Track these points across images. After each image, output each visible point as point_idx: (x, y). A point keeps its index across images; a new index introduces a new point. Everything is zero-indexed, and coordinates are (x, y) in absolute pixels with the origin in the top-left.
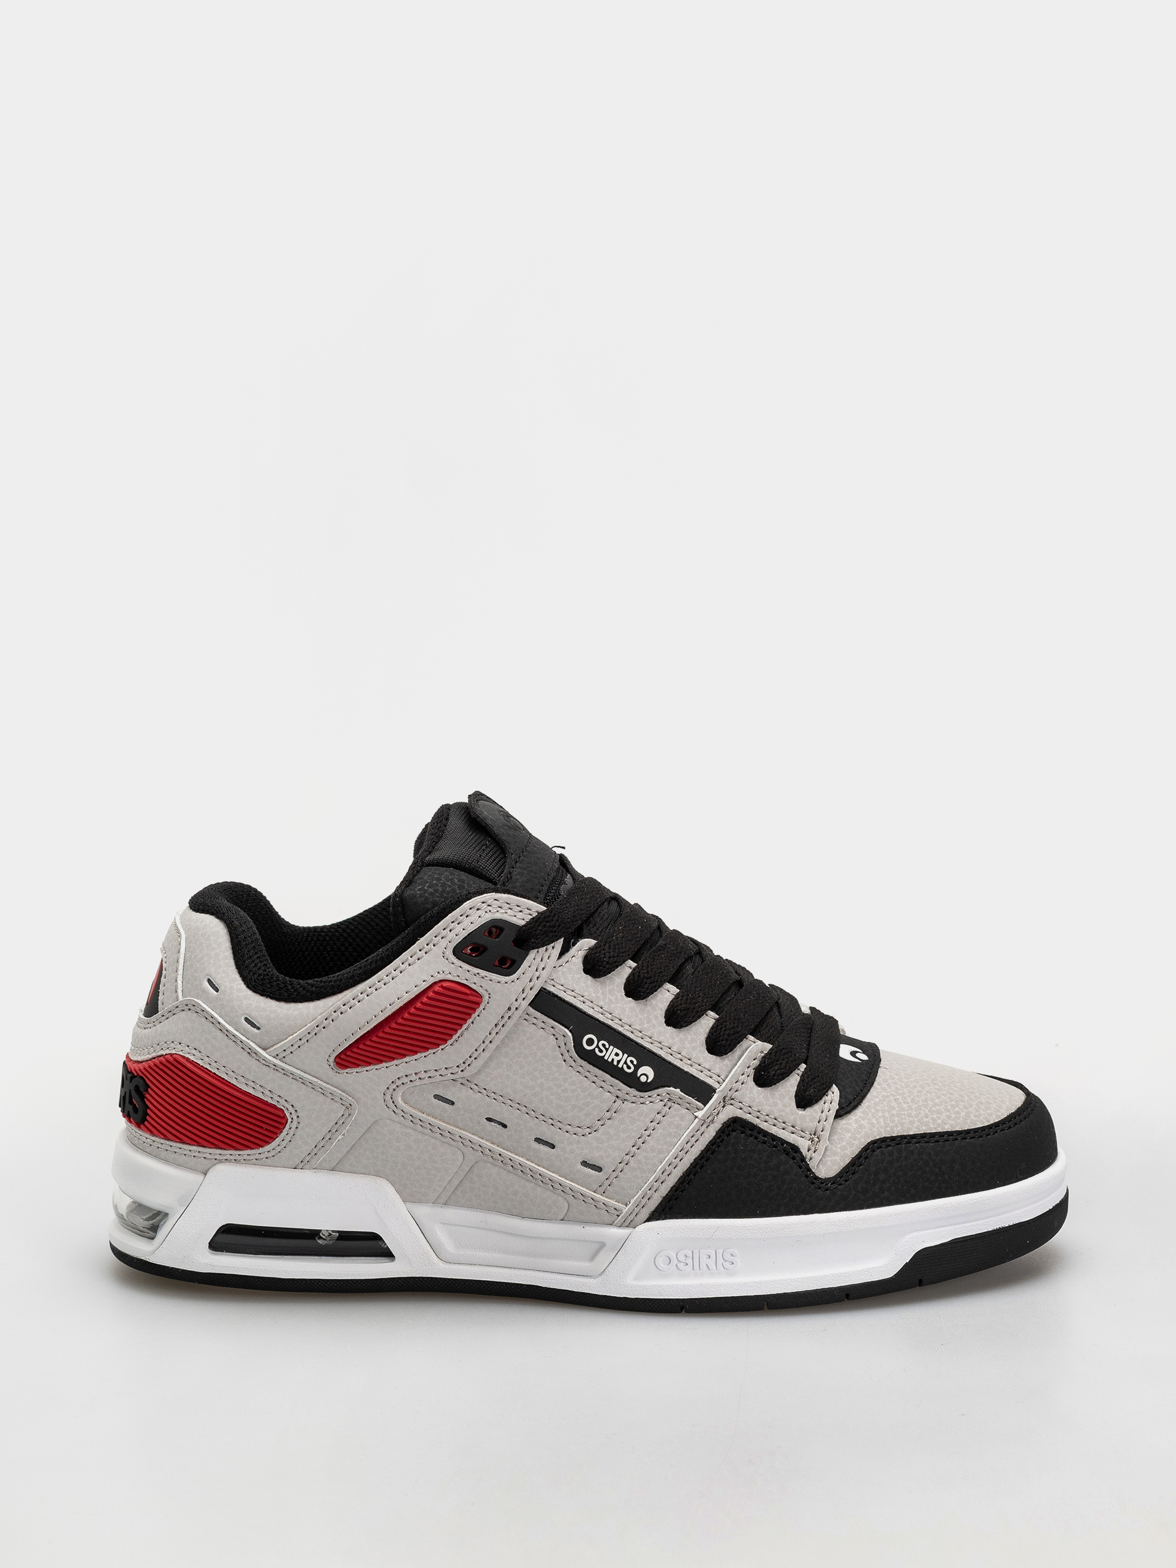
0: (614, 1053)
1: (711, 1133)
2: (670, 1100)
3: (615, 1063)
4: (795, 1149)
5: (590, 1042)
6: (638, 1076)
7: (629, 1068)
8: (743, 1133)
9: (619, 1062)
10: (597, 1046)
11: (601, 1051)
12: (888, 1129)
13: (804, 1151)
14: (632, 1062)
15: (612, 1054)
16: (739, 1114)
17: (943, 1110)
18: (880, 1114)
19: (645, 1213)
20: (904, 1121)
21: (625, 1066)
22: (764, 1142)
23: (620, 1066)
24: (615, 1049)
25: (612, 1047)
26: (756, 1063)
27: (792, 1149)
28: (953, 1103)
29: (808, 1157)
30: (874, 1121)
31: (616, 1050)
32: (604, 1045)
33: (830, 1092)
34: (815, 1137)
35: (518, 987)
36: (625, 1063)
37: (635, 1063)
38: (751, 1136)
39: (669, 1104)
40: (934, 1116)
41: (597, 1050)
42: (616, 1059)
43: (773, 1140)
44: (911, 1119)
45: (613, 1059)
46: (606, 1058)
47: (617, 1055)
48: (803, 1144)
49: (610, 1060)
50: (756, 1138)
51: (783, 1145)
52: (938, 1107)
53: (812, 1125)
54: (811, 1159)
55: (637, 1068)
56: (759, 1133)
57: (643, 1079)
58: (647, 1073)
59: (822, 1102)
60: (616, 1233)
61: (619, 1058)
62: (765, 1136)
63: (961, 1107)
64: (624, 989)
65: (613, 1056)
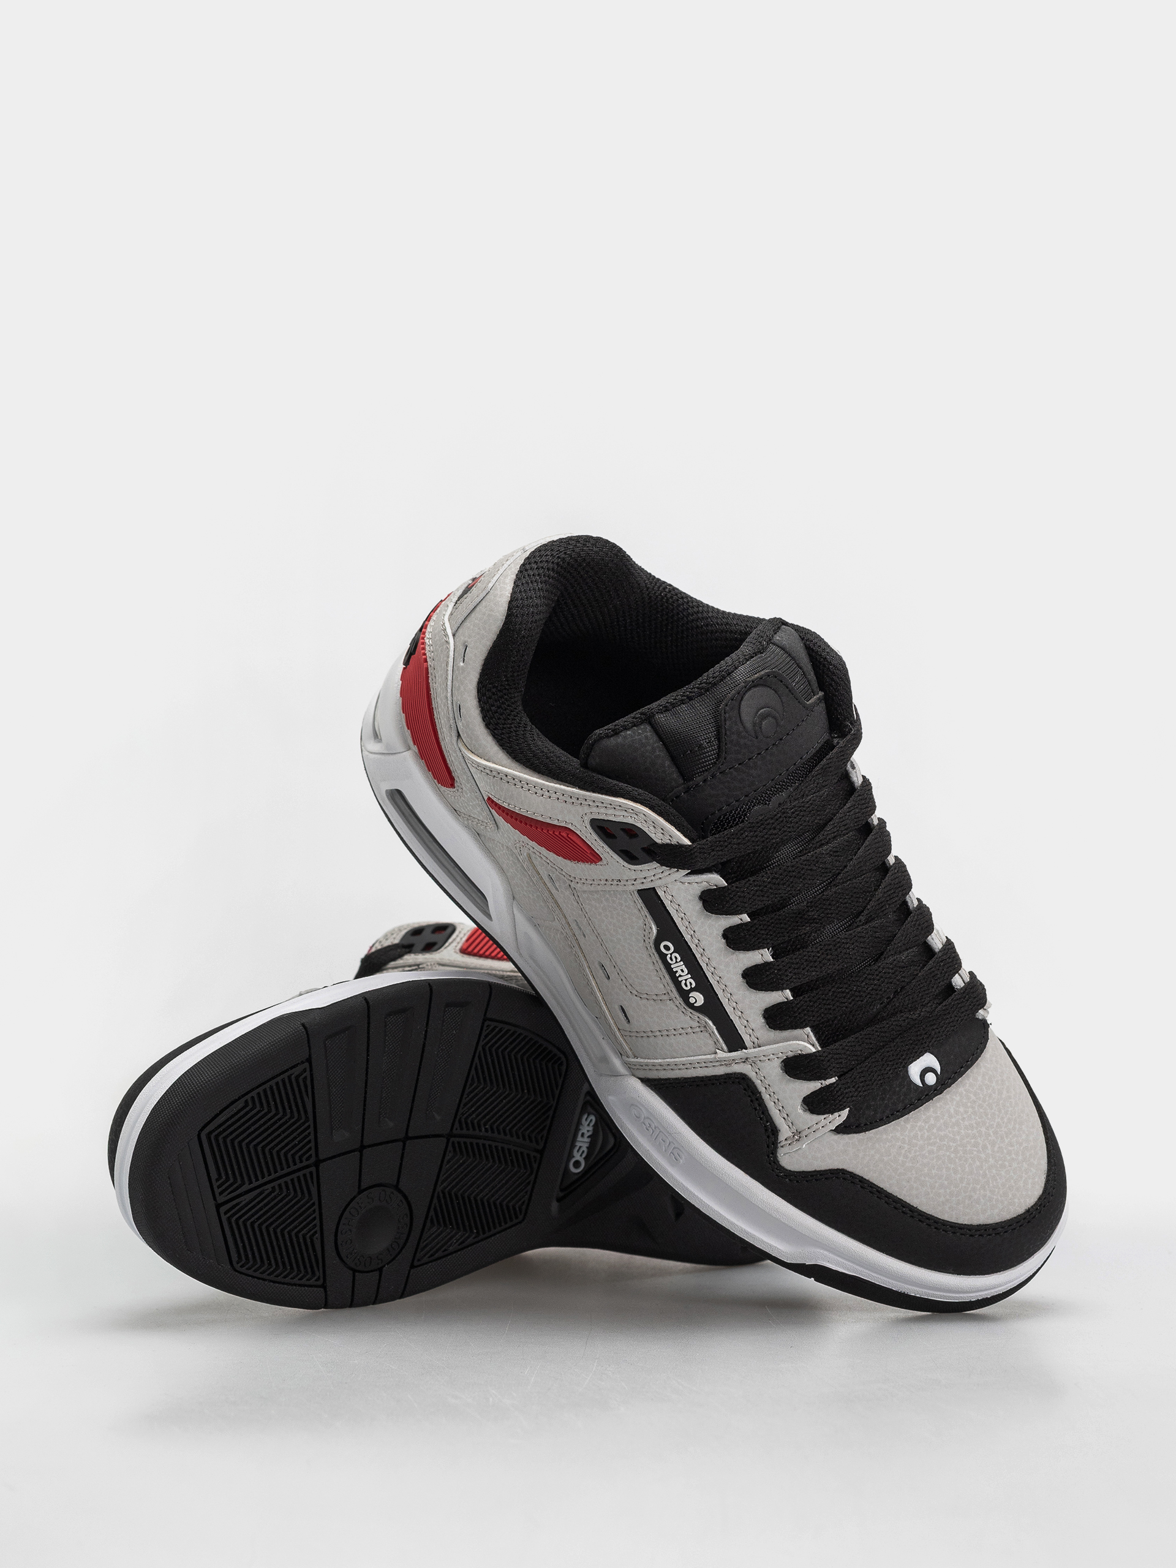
1: (721, 1071)
2: (705, 1027)
3: (677, 975)
4: (774, 1131)
5: (667, 948)
6: (690, 995)
7: (686, 985)
8: (745, 1089)
9: (680, 976)
10: (671, 954)
11: (671, 959)
12: (866, 1169)
13: (782, 1137)
14: (691, 984)
15: (680, 968)
16: (752, 1075)
17: (928, 1184)
18: (872, 1152)
19: (642, 1076)
20: (886, 1170)
21: (684, 981)
22: (756, 1109)
23: (680, 979)
24: (684, 965)
25: (682, 963)
26: (790, 1054)
27: (772, 1130)
28: (946, 1183)
29: (782, 1144)
30: (861, 1155)
31: (684, 967)
32: (676, 957)
33: (836, 1114)
34: (798, 1136)
36: (686, 980)
37: (694, 985)
38: (749, 1096)
39: (702, 1029)
40: (915, 1185)
41: (669, 956)
42: (680, 973)
43: (763, 1113)
44: (894, 1174)
45: (677, 971)
46: (672, 966)
47: (682, 971)
48: (785, 1132)
49: (674, 970)
50: (752, 1101)
51: (767, 1122)
52: (927, 1179)
53: (801, 1126)
54: (782, 1147)
55: (692, 990)
56: (757, 1099)
57: (692, 1000)
58: (698, 999)
59: (823, 1116)
61: (682, 974)
62: (759, 1105)
63: (948, 1191)
64: (724, 931)
65: (679, 969)
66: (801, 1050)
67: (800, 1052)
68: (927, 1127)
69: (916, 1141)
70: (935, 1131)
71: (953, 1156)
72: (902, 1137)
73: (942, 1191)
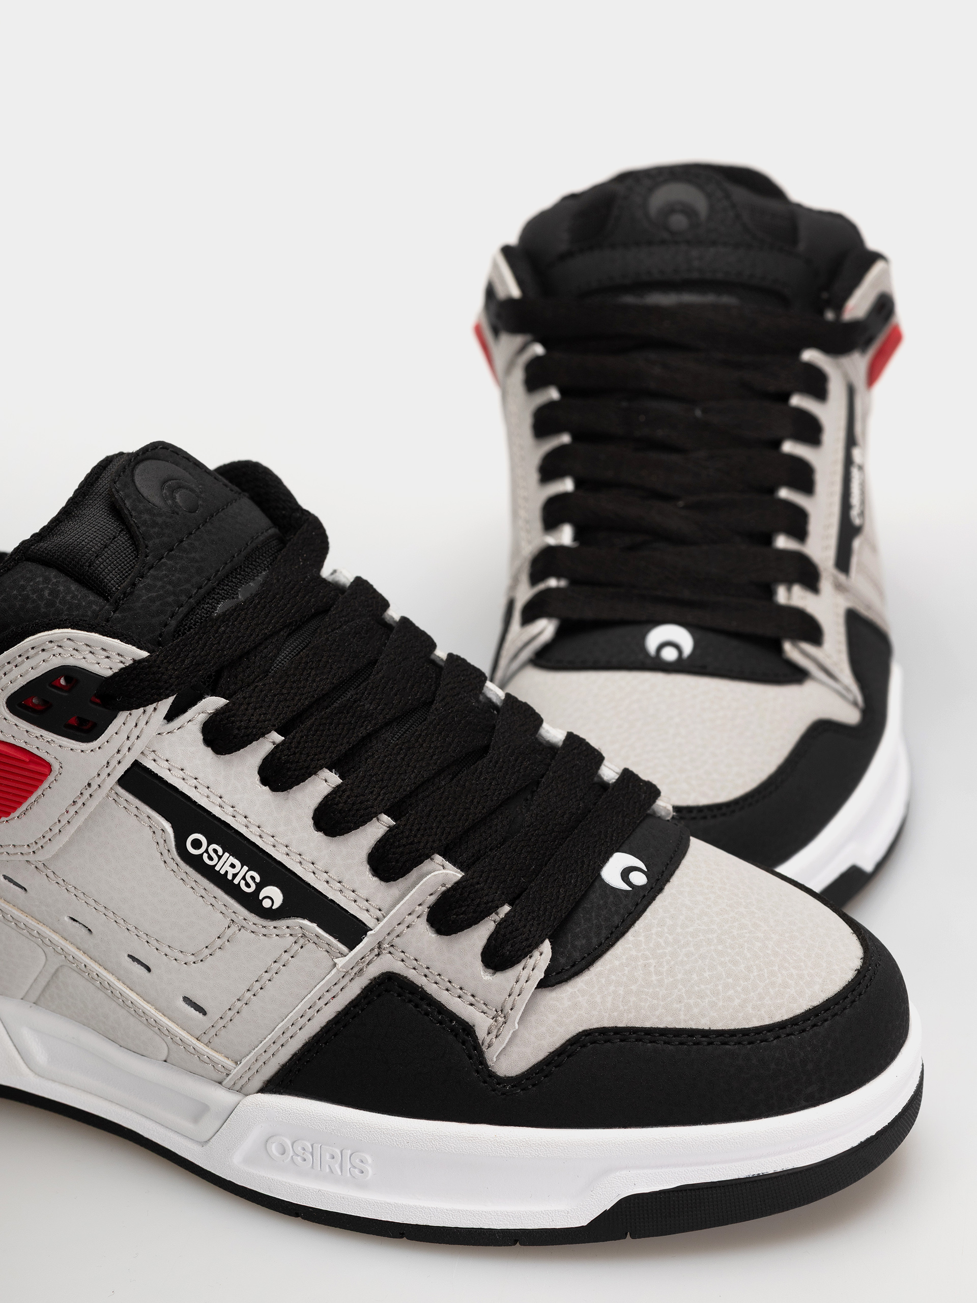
0: (228, 863)
1: (354, 990)
2: (304, 936)
3: (230, 877)
4: (466, 1030)
5: (197, 844)
6: (260, 898)
7: (248, 885)
8: (399, 995)
9: (235, 876)
10: (207, 851)
11: (211, 858)
12: (616, 1014)
13: (481, 1033)
14: (253, 878)
15: (227, 864)
16: (398, 967)
17: (708, 992)
18: (612, 988)
19: (258, 1082)
20: (643, 1004)
21: (243, 882)
22: (427, 1014)
23: (236, 881)
24: (231, 857)
25: (227, 855)
26: (432, 900)
27: (464, 1030)
28: (730, 980)
29: (486, 1044)
30: (598, 999)
31: (232, 860)
32: (215, 851)
33: (536, 953)
34: (501, 1014)
35: (100, 758)
36: (244, 878)
37: (258, 879)
38: (410, 1001)
39: (301, 941)
40: (692, 1001)
41: (205, 856)
42: (231, 872)
43: (439, 1013)
44: (655, 1002)
45: (227, 872)
46: (217, 868)
47: (233, 866)
48: (481, 1023)
49: (222, 872)
50: (416, 1006)
51: (451, 1021)
52: (703, 987)
53: (498, 998)
54: (489, 1046)
55: (260, 887)
56: (422, 999)
57: (267, 904)
58: (273, 896)
59: (520, 966)
60: (222, 1097)
61: (235, 871)
62: (429, 1005)
63: (739, 989)
64: (259, 773)
65: (227, 867)
66: (443, 885)
67: (444, 889)
68: (666, 930)
69: (661, 951)
70: (679, 930)
71: (720, 947)
72: (640, 954)
73: (731, 992)
